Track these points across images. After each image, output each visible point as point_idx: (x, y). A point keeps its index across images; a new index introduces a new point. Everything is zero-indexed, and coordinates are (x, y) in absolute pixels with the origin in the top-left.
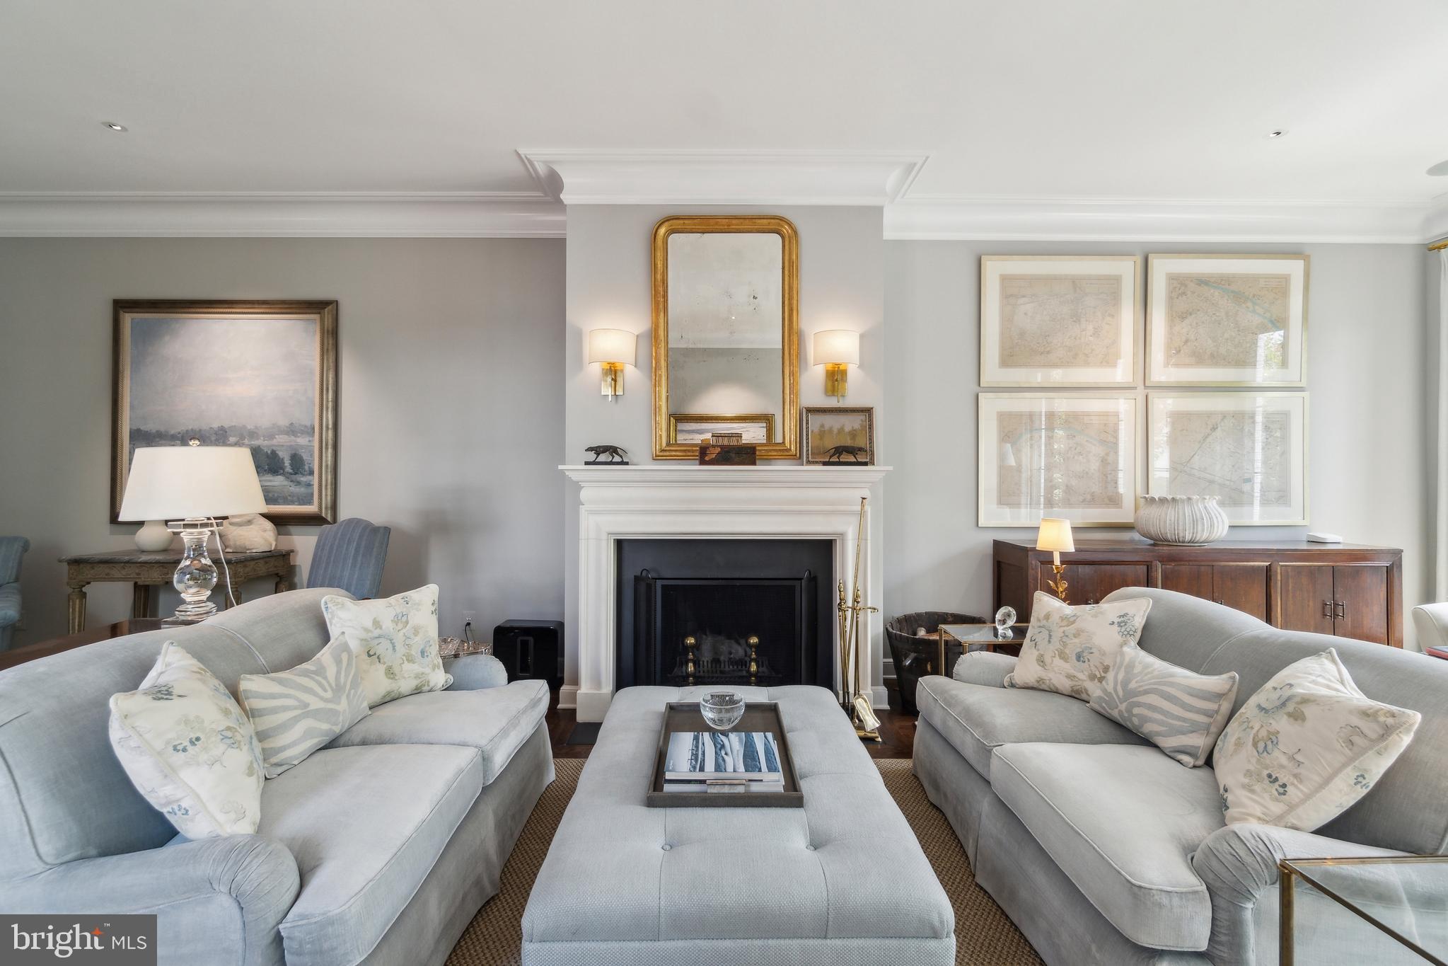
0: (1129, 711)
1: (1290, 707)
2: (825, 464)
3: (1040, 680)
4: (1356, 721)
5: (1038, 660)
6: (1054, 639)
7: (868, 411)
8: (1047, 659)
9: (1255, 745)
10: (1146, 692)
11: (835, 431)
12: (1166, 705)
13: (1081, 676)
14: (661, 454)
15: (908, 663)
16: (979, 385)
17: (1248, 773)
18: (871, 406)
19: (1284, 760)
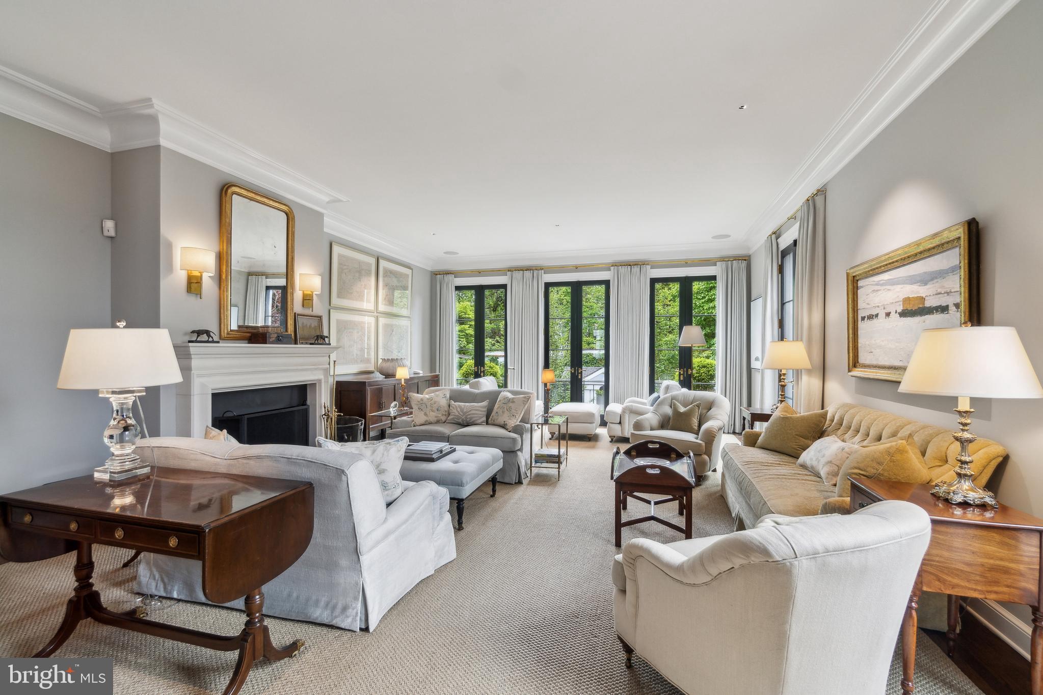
0: (466, 418)
1: (511, 401)
2: (311, 344)
3: (427, 421)
4: (523, 399)
5: (424, 415)
6: (428, 407)
7: (320, 317)
8: (428, 413)
9: (507, 410)
10: (470, 411)
11: (308, 326)
12: (477, 412)
13: (440, 415)
14: (228, 336)
15: (346, 437)
16: (330, 305)
17: (508, 416)
18: (321, 315)
19: (514, 411)
